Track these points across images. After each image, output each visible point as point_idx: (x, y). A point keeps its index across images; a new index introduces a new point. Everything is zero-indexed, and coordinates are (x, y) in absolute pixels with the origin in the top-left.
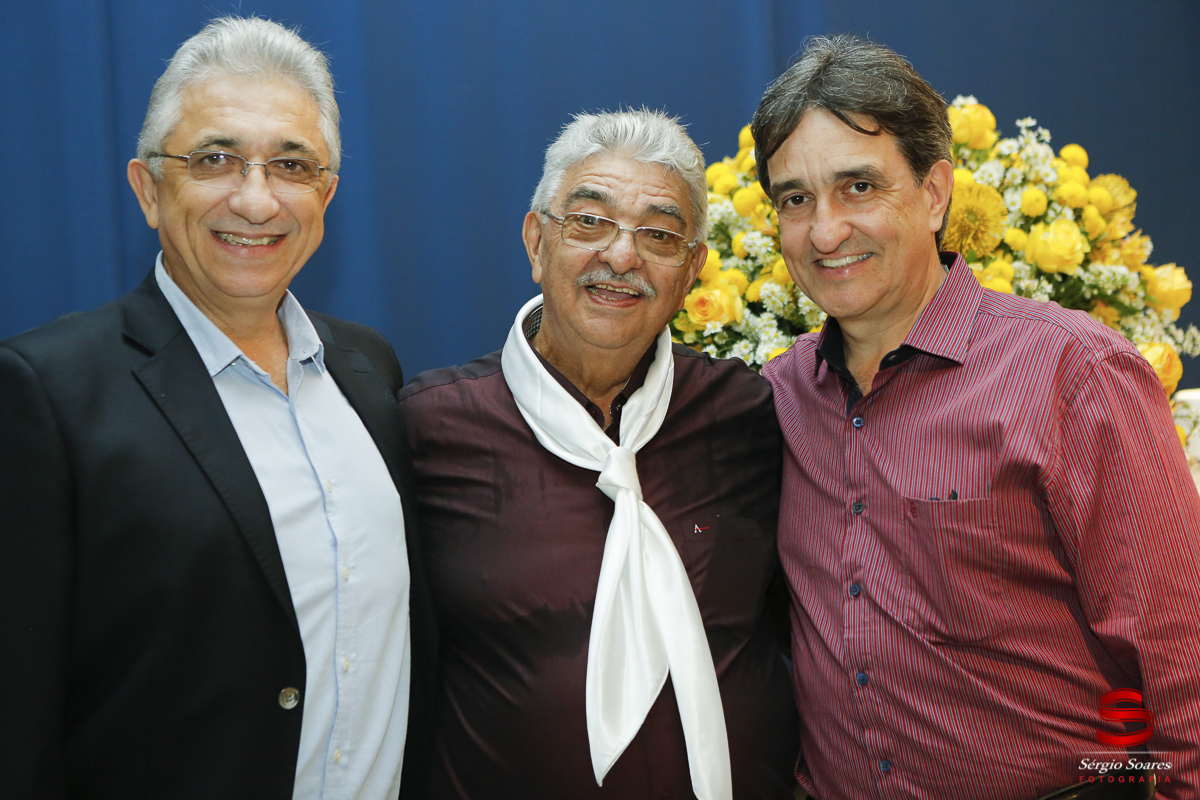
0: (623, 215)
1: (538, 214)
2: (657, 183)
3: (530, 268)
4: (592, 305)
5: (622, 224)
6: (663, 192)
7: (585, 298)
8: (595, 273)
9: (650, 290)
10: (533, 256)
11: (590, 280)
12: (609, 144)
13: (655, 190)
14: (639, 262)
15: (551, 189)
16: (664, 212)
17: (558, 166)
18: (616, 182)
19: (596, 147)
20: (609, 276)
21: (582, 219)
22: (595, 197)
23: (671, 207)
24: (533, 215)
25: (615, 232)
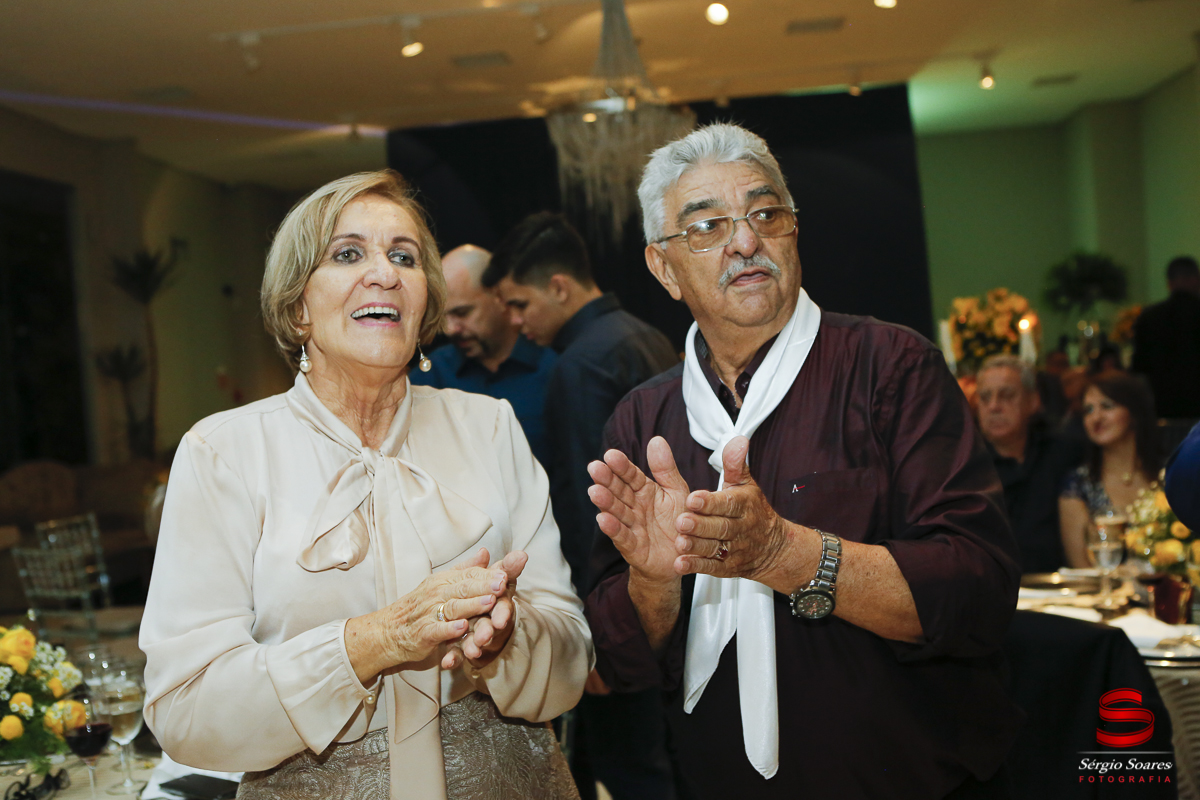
0: (730, 208)
1: (655, 245)
5: (734, 216)
6: (753, 178)
10: (665, 281)
11: (729, 275)
12: (690, 161)
16: (762, 193)
17: (655, 198)
19: (682, 167)
20: (742, 265)
22: (702, 206)
23: (765, 187)
24: (652, 248)
25: (732, 226)
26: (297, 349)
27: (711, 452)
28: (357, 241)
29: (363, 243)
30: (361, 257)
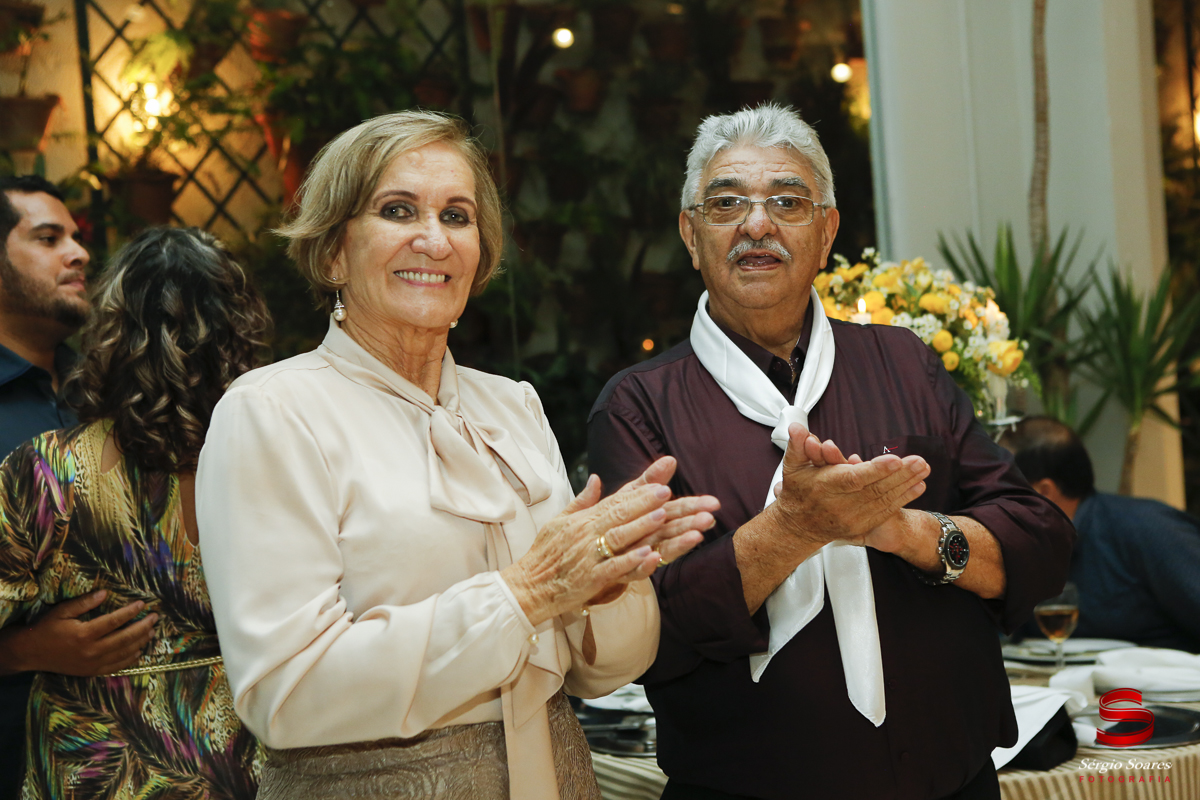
0: (754, 191)
1: (688, 212)
2: (778, 160)
3: (690, 259)
4: (743, 274)
5: (754, 199)
7: (738, 271)
8: (739, 246)
9: (786, 253)
12: (734, 137)
13: (776, 167)
14: (773, 228)
15: (693, 188)
16: (787, 184)
18: (743, 166)
19: (721, 142)
21: (721, 203)
23: (793, 179)
24: (684, 214)
25: (749, 207)
26: (332, 295)
27: (773, 428)
28: (409, 199)
29: (415, 203)
30: (412, 215)
